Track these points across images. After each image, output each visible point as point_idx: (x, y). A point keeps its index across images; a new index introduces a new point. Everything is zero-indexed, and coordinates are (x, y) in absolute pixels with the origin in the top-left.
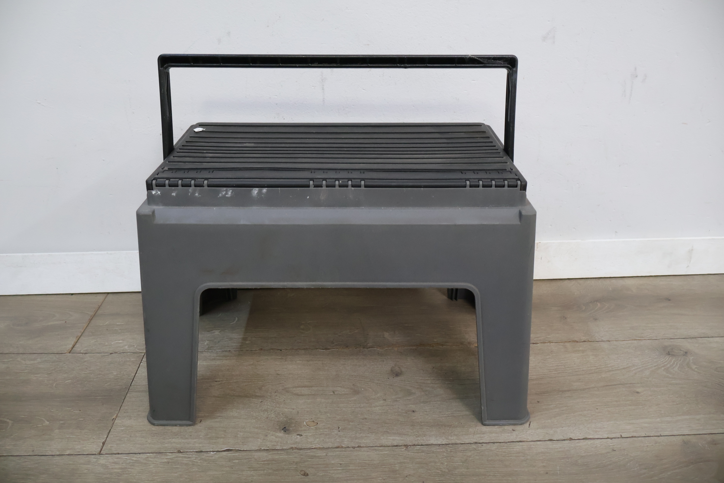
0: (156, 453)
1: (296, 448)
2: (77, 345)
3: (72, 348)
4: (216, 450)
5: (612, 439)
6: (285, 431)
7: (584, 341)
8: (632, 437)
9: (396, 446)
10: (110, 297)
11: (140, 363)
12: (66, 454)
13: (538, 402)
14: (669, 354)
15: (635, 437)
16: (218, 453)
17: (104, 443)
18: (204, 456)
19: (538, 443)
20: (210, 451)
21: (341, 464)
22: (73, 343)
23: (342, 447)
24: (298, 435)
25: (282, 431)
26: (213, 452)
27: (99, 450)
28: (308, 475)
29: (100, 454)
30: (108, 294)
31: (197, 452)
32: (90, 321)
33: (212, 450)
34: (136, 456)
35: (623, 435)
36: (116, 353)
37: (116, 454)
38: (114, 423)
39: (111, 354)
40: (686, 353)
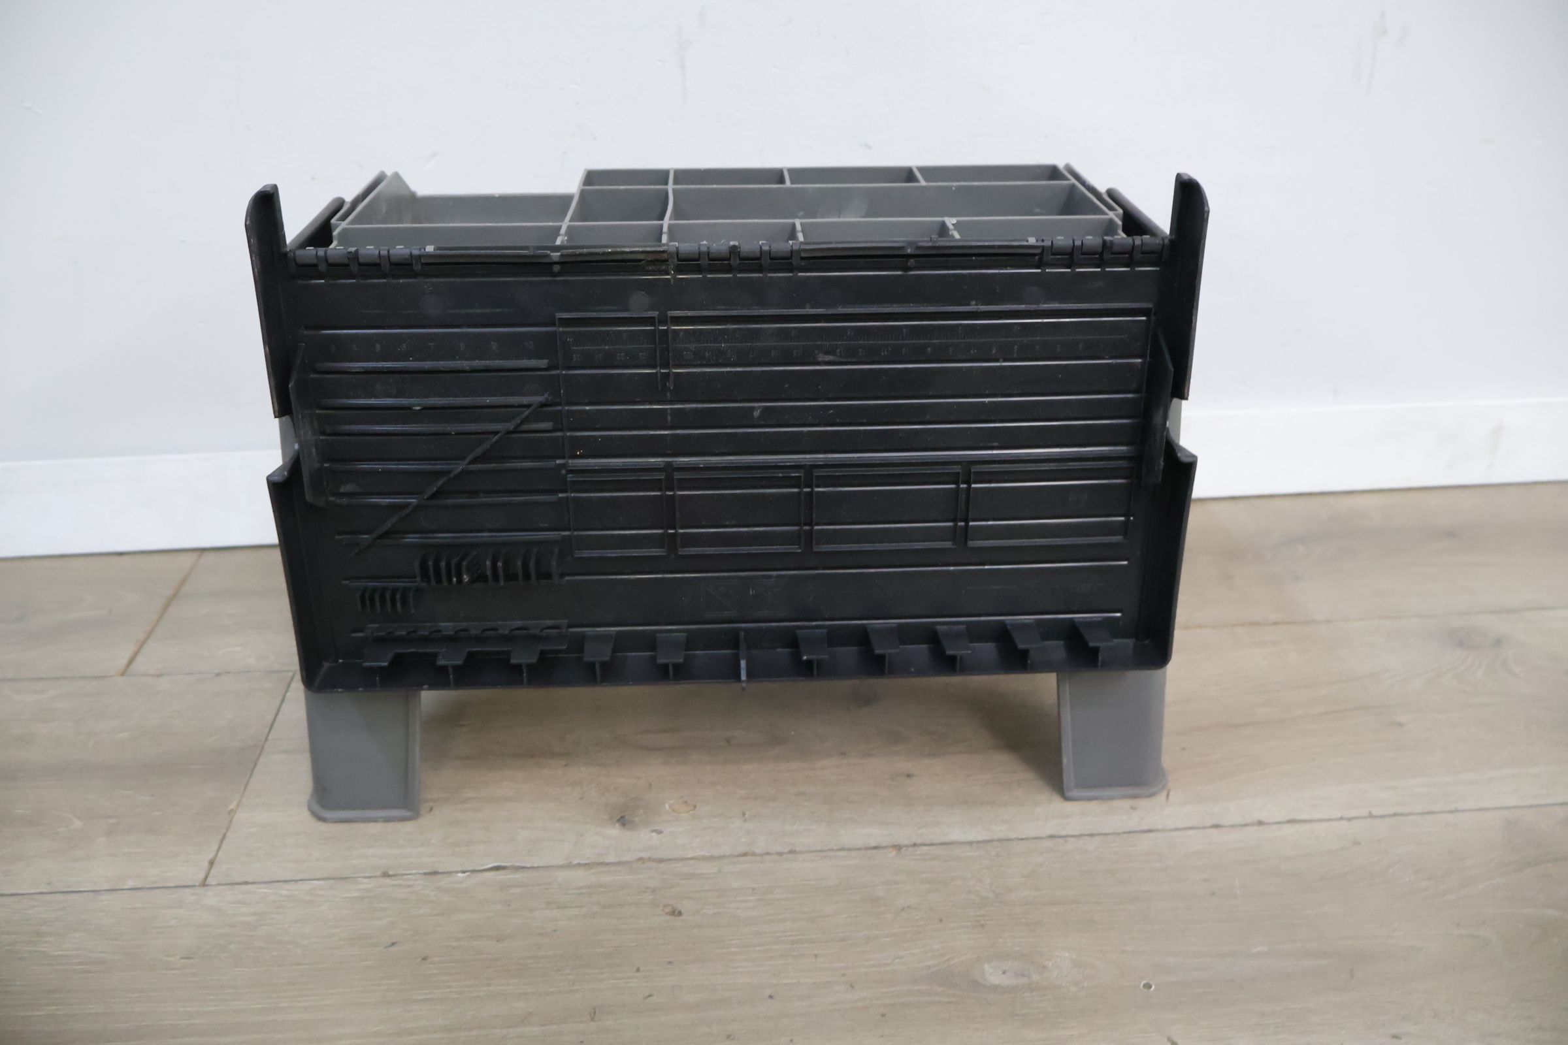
0: (334, 879)
1: (650, 859)
2: (140, 659)
3: (129, 664)
4: (470, 869)
5: (1349, 819)
6: (624, 825)
7: (1275, 623)
8: (1395, 815)
9: (876, 848)
10: (209, 558)
11: (286, 692)
12: (126, 887)
13: (1184, 749)
14: (1461, 644)
15: (1401, 815)
16: (475, 874)
17: (211, 863)
18: (444, 881)
19: (1190, 832)
20: (457, 872)
21: (754, 889)
22: (128, 655)
23: (754, 854)
24: (652, 831)
25: (617, 825)
26: (464, 872)
27: (202, 876)
28: (680, 914)
29: (204, 884)
30: (203, 550)
31: (425, 874)
32: (167, 606)
33: (459, 869)
34: (287, 886)
35: (1375, 812)
36: (228, 672)
37: (240, 884)
38: (231, 821)
39: (218, 675)
40: (1498, 642)
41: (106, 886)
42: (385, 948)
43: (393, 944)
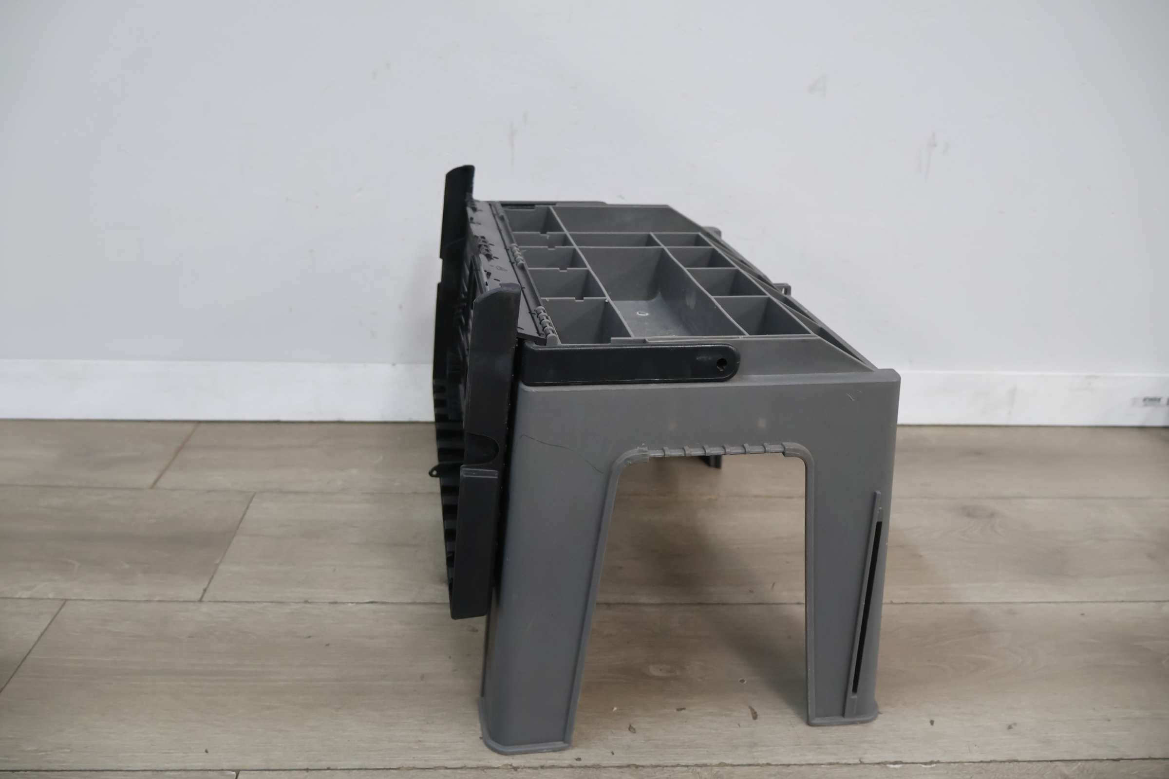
0: (276, 602)
2: (161, 481)
3: (156, 482)
4: (356, 602)
8: (906, 603)
10: (203, 427)
11: (250, 503)
12: (155, 600)
14: (969, 515)
15: (910, 603)
16: (358, 605)
17: (205, 590)
18: (340, 607)
20: (348, 603)
22: (154, 477)
26: (352, 603)
27: (199, 596)
28: (477, 631)
29: (200, 601)
30: (199, 422)
31: (330, 603)
32: (177, 452)
33: (349, 601)
34: (249, 604)
35: (894, 601)
36: (215, 491)
37: (222, 602)
38: (217, 569)
39: (208, 491)
40: (992, 515)
41: (144, 599)
42: (305, 639)
43: (309, 637)
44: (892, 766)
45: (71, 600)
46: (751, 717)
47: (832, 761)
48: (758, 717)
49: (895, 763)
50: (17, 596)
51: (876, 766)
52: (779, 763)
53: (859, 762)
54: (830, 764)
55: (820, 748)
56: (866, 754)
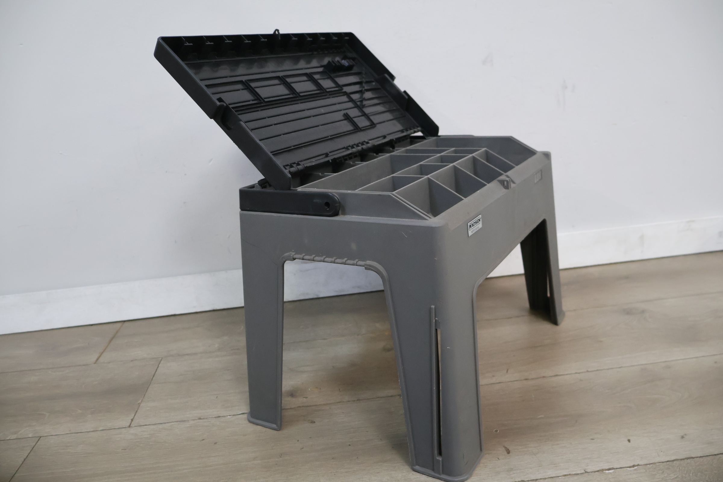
0: (180, 421)
1: (303, 406)
2: (101, 358)
3: (97, 359)
4: (232, 414)
5: (579, 373)
6: (292, 396)
8: (597, 370)
9: (392, 396)
10: (127, 324)
11: (159, 364)
12: (99, 430)
14: (628, 313)
15: (599, 370)
16: (234, 416)
17: (132, 420)
18: (222, 419)
19: (516, 382)
20: (227, 416)
21: (343, 413)
22: (96, 357)
23: (343, 402)
24: (304, 398)
25: (290, 396)
26: (230, 416)
27: (128, 424)
29: (130, 426)
30: (124, 321)
31: (215, 417)
32: (111, 341)
33: (228, 415)
34: (162, 425)
35: (589, 370)
36: (136, 360)
37: (143, 426)
38: (139, 406)
39: (132, 361)
40: (643, 312)
41: (92, 430)
42: (200, 441)
43: (203, 440)
44: (607, 472)
45: (44, 436)
46: (506, 453)
47: (566, 474)
48: (510, 452)
49: (609, 469)
50: (8, 438)
51: (597, 473)
52: (530, 479)
53: (584, 472)
54: (565, 475)
55: (556, 466)
56: (588, 466)
